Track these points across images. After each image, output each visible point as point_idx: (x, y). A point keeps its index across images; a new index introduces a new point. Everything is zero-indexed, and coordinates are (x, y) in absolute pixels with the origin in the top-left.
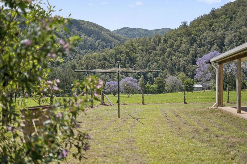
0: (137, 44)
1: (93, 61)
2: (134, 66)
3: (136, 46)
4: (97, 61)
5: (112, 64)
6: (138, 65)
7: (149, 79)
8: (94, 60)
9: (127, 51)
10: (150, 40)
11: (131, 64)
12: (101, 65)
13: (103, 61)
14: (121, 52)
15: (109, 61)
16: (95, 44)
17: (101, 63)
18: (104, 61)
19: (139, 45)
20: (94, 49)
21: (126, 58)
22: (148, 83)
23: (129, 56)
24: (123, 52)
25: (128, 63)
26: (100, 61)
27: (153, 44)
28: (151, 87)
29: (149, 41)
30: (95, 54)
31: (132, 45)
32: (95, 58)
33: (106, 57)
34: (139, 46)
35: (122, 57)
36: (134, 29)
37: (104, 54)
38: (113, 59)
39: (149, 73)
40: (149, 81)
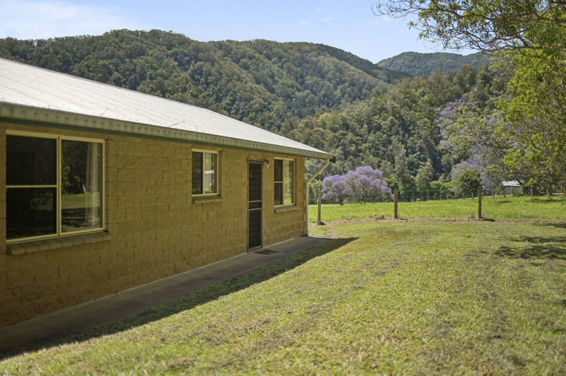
0: (420, 90)
1: (317, 131)
2: (412, 140)
3: (417, 94)
4: (329, 131)
5: (361, 136)
6: (420, 137)
7: (443, 169)
8: (321, 129)
9: (396, 108)
10: (451, 79)
11: (404, 136)
12: (335, 140)
13: (341, 131)
14: (383, 109)
15: (353, 131)
16: (335, 93)
17: (337, 134)
18: (343, 132)
19: (423, 92)
20: (333, 104)
21: (392, 121)
22: (441, 177)
23: (400, 118)
24: (385, 109)
25: (397, 133)
26: (334, 130)
27: (457, 87)
28: (444, 187)
29: (448, 83)
30: (324, 115)
31: (408, 93)
32: (324, 126)
33: (348, 122)
34: (423, 94)
35: (384, 120)
36: (426, 55)
37: (344, 114)
38: (362, 126)
39: (444, 154)
40: (443, 172)
